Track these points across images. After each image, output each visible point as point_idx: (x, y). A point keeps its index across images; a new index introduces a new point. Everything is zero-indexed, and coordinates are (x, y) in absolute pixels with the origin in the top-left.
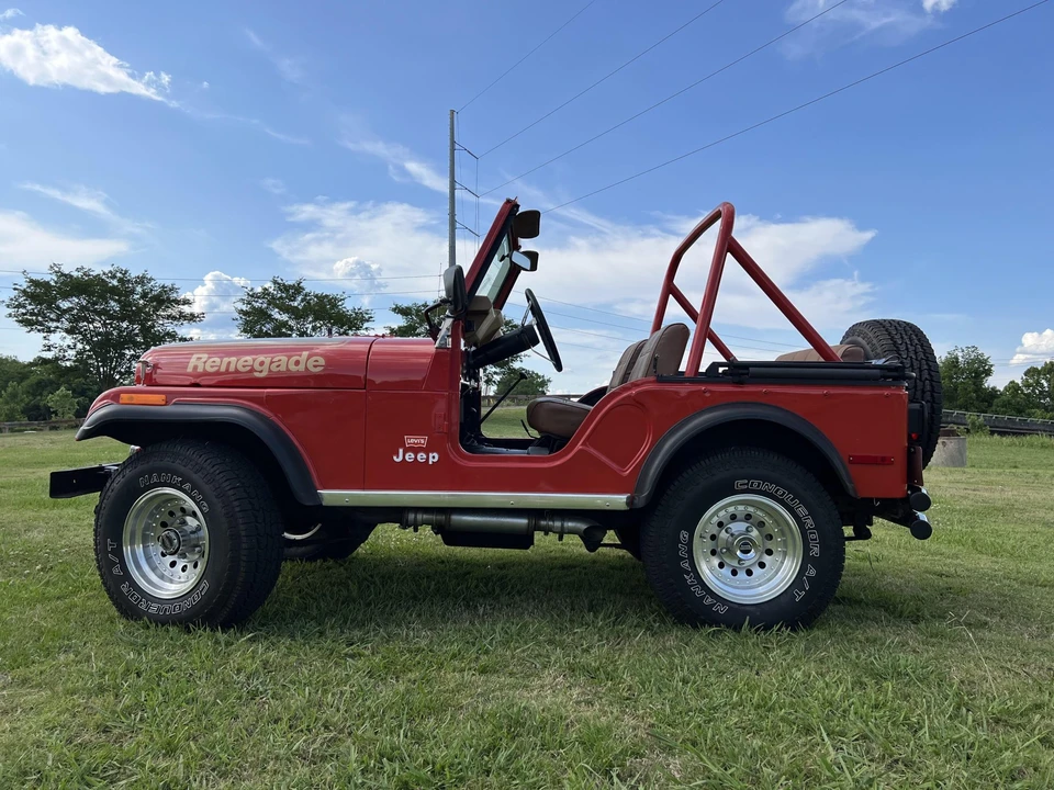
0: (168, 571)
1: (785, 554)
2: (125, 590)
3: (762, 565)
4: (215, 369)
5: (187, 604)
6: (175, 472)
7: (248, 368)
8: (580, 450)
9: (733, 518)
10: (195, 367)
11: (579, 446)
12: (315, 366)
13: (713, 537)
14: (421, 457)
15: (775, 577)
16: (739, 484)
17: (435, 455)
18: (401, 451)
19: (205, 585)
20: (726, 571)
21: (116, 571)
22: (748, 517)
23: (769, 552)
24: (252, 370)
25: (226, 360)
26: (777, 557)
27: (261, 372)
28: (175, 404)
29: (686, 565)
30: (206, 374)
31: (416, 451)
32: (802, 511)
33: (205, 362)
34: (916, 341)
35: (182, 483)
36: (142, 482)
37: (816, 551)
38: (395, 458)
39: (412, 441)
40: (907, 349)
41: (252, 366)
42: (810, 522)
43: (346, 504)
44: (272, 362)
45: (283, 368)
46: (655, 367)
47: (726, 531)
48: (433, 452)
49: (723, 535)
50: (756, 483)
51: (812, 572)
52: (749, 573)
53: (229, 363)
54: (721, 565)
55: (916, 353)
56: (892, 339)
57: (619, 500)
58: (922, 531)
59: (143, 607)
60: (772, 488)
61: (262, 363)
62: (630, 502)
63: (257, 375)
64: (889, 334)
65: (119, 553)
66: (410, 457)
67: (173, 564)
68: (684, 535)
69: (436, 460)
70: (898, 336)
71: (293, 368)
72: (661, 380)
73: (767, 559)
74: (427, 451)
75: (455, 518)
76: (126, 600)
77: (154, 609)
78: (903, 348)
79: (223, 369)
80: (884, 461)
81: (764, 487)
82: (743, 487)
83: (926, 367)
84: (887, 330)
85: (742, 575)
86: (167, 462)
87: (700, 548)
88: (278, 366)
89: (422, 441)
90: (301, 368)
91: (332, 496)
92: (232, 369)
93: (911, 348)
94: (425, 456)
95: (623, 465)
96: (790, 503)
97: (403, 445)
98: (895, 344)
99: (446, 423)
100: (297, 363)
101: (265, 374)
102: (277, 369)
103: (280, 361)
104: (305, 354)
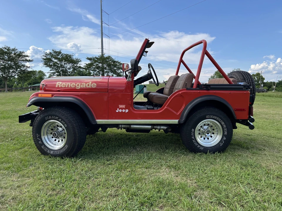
0: (54, 142)
1: (217, 134)
2: (43, 148)
3: (211, 137)
4: (64, 86)
5: (62, 151)
6: (56, 116)
7: (74, 86)
8: (166, 108)
9: (205, 125)
10: (58, 86)
11: (166, 107)
12: (94, 86)
13: (199, 130)
14: (124, 111)
15: (215, 140)
16: (207, 117)
18: (118, 109)
19: (67, 146)
20: (202, 138)
21: (40, 142)
22: (208, 125)
23: (213, 133)
24: (76, 87)
26: (215, 135)
27: (78, 87)
28: (54, 97)
29: (193, 138)
30: (62, 88)
31: (122, 109)
32: (223, 123)
33: (61, 85)
34: (249, 77)
35: (58, 119)
36: (46, 118)
37: (226, 133)
38: (116, 111)
39: (121, 106)
40: (247, 79)
42: (225, 126)
43: (104, 123)
44: (81, 85)
45: (84, 86)
46: (186, 86)
47: (203, 128)
48: (127, 109)
49: (202, 129)
50: (212, 116)
51: (225, 139)
52: (208, 139)
53: (68, 85)
54: (201, 137)
55: (249, 80)
56: (243, 76)
57: (176, 121)
58: (252, 127)
59: (49, 152)
60: (216, 117)
61: (78, 85)
62: (179, 122)
63: (77, 88)
64: (242, 75)
65: (40, 137)
66: (120, 111)
67: (55, 140)
68: (193, 130)
69: (127, 111)
70: (245, 76)
71: (87, 87)
72: (187, 89)
73: (213, 135)
74: (125, 109)
75: (132, 126)
76: (43, 150)
77: (52, 152)
78: (246, 79)
79: (67, 86)
80: (244, 110)
81: (214, 117)
82: (208, 117)
83: (252, 84)
84: (242, 74)
85: (206, 139)
86: (53, 113)
87: (197, 133)
88: (83, 86)
89: (124, 106)
90: (90, 87)
91: (99, 121)
93: (248, 79)
94: (124, 110)
95: (177, 112)
96: (220, 121)
97: (119, 108)
98: (244, 78)
99: (130, 101)
100: (88, 85)
101: (79, 88)
102: (83, 87)
103: (83, 84)
104: (90, 82)
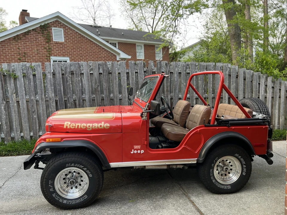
8: (183, 147)
10: (67, 127)
12: (107, 127)
14: (139, 152)
18: (133, 150)
25: (77, 124)
27: (89, 128)
28: (64, 141)
30: (70, 129)
31: (137, 150)
33: (70, 125)
38: (131, 152)
39: (136, 147)
41: (86, 127)
43: (118, 167)
44: (92, 126)
45: (97, 127)
46: (204, 122)
61: (89, 126)
63: (88, 130)
66: (135, 152)
69: (143, 152)
71: (100, 128)
72: (205, 126)
74: (140, 150)
75: (147, 167)
79: (76, 127)
88: (95, 127)
89: (139, 147)
90: (102, 127)
91: (113, 164)
92: (79, 127)
97: (133, 148)
98: (259, 107)
99: (146, 142)
101: (91, 129)
103: (95, 125)
104: (103, 123)
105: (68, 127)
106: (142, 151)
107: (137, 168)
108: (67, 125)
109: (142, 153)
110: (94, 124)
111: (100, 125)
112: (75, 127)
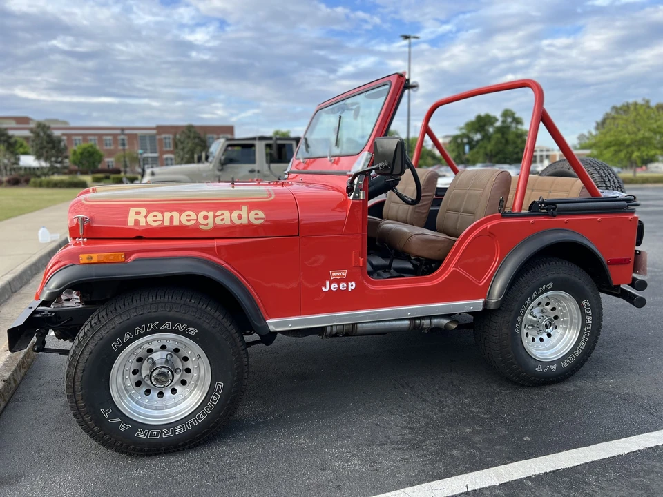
4: (158, 223)
7: (192, 222)
8: (454, 271)
10: (137, 222)
11: (451, 268)
12: (257, 219)
14: (343, 286)
17: (353, 284)
18: (328, 283)
24: (197, 223)
25: (168, 215)
28: (134, 260)
30: (148, 227)
31: (338, 281)
33: (146, 217)
38: (323, 289)
39: (336, 274)
41: (197, 220)
43: (290, 328)
44: (215, 217)
45: (227, 221)
46: (501, 207)
48: (351, 281)
53: (172, 218)
58: (640, 303)
61: (206, 218)
62: (485, 305)
66: (334, 287)
69: (353, 287)
71: (237, 222)
72: (504, 215)
74: (347, 281)
75: (359, 326)
79: (167, 223)
80: (626, 261)
88: (222, 220)
89: (343, 274)
90: (244, 221)
91: (276, 323)
92: (176, 222)
94: (345, 285)
95: (481, 278)
97: (328, 277)
99: (361, 259)
100: (240, 217)
101: (211, 225)
102: (221, 223)
103: (223, 214)
104: (245, 208)
105: (142, 223)
106: (352, 285)
107: (334, 329)
108: (137, 217)
109: (350, 290)
110: (219, 213)
111: (235, 214)
112: (163, 220)
